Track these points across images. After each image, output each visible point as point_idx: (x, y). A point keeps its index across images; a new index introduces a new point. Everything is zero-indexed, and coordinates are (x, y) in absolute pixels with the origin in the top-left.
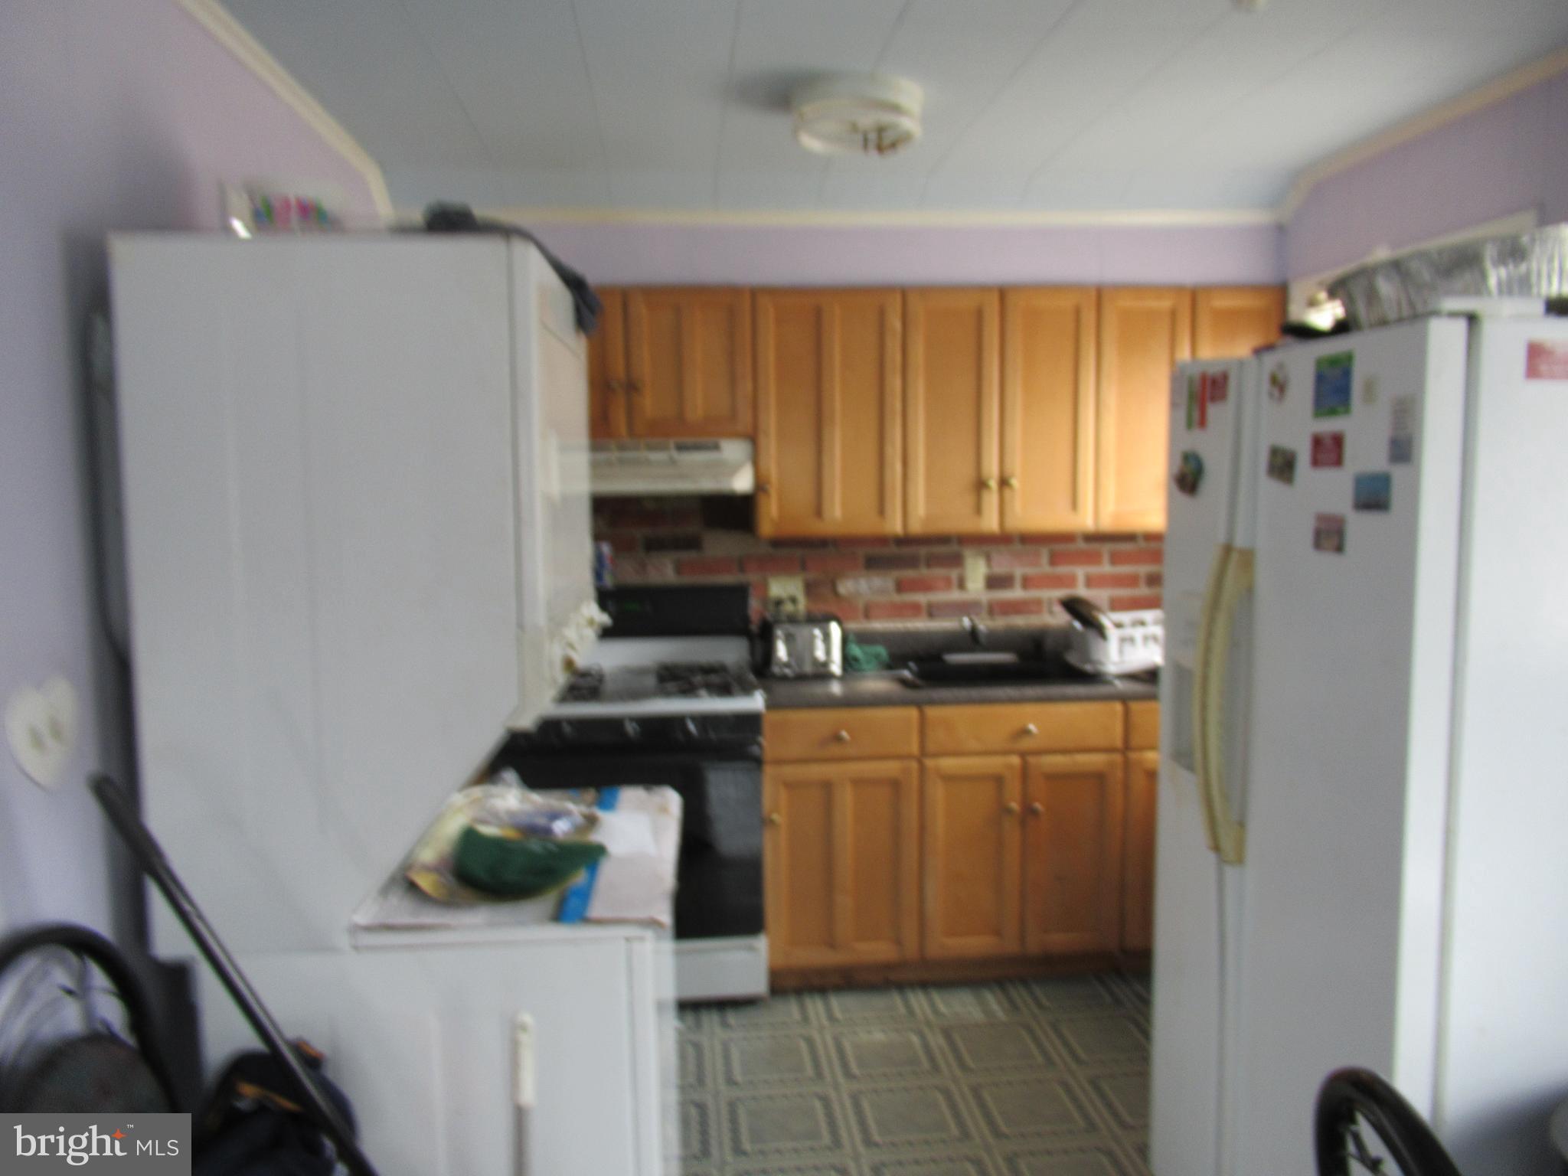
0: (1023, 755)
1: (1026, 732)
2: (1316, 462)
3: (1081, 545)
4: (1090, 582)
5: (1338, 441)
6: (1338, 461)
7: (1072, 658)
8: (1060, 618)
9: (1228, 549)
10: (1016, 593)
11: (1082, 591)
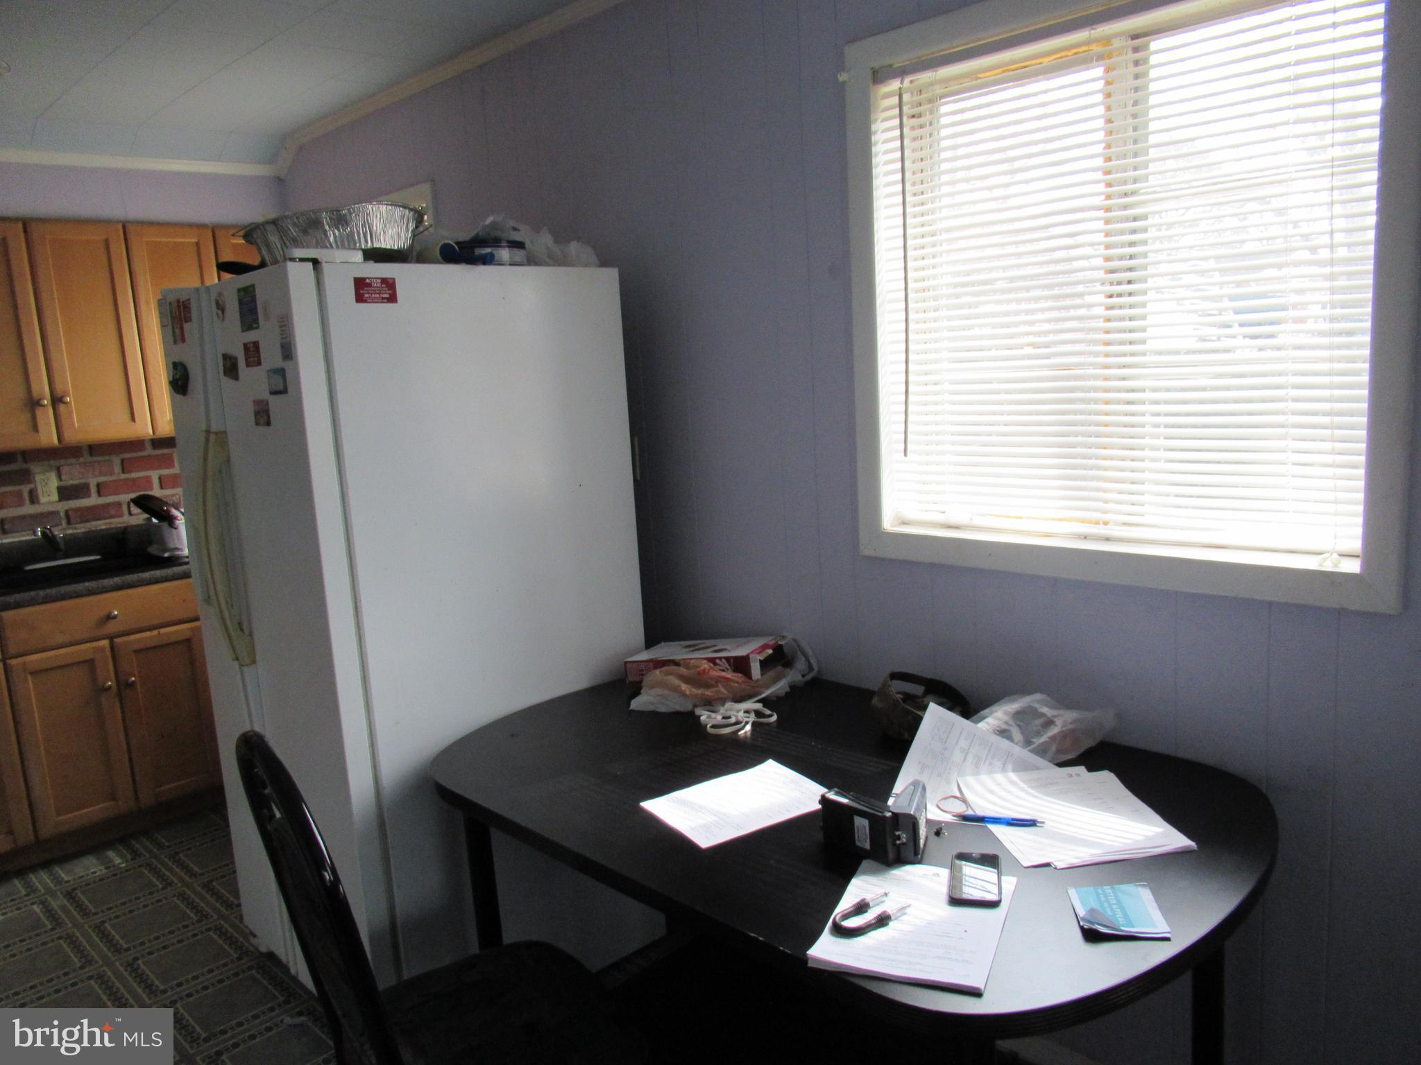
0: (111, 638)
1: (109, 617)
2: (248, 365)
3: (149, 451)
4: (163, 483)
5: (256, 345)
6: (259, 363)
7: (153, 550)
8: (138, 517)
9: (208, 432)
10: (93, 500)
11: (156, 492)
